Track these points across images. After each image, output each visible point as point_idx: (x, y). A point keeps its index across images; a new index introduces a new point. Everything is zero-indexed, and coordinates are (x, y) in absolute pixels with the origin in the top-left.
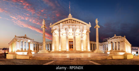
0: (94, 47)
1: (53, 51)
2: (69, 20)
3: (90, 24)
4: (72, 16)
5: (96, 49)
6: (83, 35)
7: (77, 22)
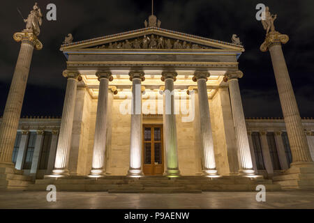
0: (274, 153)
1: (57, 174)
2: (150, 36)
3: (238, 40)
4: (159, 23)
5: (290, 161)
6: (210, 93)
7: (181, 42)
